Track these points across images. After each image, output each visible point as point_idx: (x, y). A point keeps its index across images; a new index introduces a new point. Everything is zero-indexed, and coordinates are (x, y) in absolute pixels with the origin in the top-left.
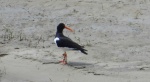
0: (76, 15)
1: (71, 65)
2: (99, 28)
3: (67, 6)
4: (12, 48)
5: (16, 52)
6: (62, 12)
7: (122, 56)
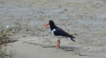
0: (67, 13)
1: (63, 48)
3: (60, 6)
4: (21, 36)
5: (23, 39)
6: (57, 11)
7: (99, 42)
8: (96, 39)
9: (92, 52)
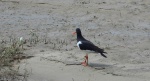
0: (96, 21)
1: (92, 66)
2: (117, 33)
3: (88, 13)
4: (38, 50)
5: (41, 55)
6: (83, 18)
7: (138, 58)
8: (133, 54)
9: (129, 70)
